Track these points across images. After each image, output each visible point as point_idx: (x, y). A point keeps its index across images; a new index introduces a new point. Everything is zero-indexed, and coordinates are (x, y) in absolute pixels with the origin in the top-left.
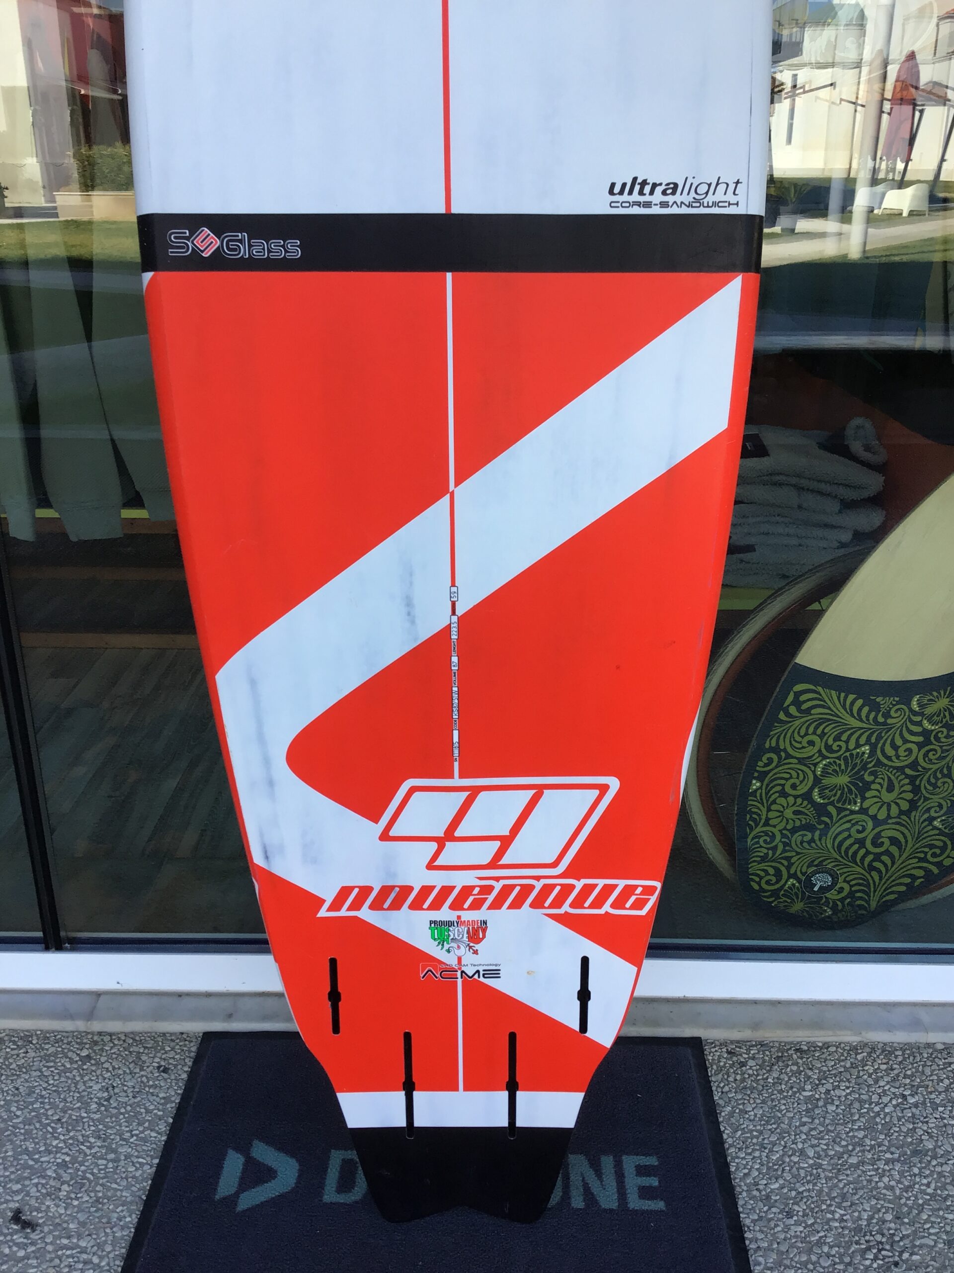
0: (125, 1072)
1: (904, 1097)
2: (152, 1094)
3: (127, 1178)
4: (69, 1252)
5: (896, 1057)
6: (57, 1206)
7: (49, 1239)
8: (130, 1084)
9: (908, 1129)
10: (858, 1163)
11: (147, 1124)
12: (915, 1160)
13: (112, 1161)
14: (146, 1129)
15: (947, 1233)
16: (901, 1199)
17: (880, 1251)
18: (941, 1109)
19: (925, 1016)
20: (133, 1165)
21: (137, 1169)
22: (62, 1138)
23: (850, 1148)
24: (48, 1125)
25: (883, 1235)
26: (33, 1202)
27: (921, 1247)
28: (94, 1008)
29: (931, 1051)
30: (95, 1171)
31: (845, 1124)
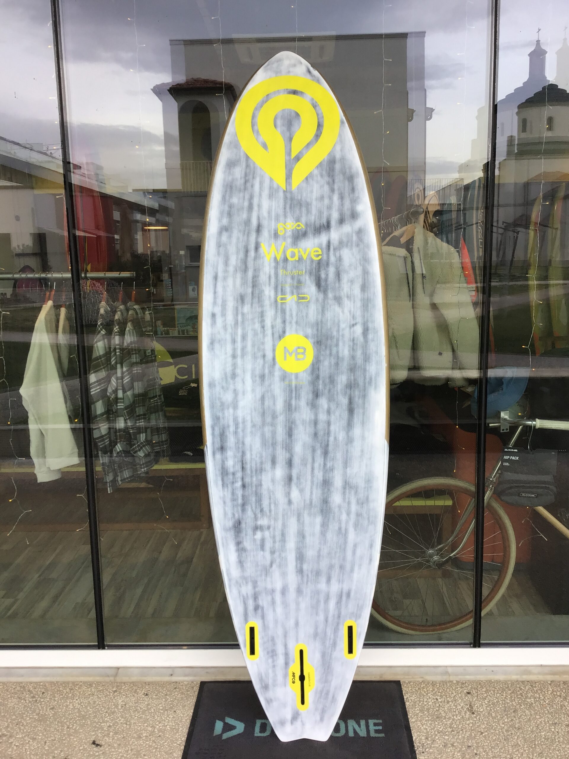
0: (131, 696)
1: (437, 699)
2: (142, 703)
3: (135, 730)
4: (115, 753)
5: (437, 686)
6: (109, 739)
7: (107, 749)
8: (133, 700)
9: (437, 710)
10: (415, 721)
11: (141, 713)
12: (438, 720)
13: (129, 725)
14: (140, 715)
15: (444, 743)
16: (428, 732)
17: (418, 749)
18: (450, 703)
19: (450, 670)
20: (137, 726)
21: (138, 727)
22: (108, 717)
23: (413, 716)
24: (102, 714)
25: (420, 744)
26: (99, 738)
27: (434, 747)
28: (117, 673)
29: (451, 683)
30: (122, 728)
31: (412, 709)
